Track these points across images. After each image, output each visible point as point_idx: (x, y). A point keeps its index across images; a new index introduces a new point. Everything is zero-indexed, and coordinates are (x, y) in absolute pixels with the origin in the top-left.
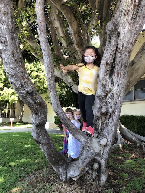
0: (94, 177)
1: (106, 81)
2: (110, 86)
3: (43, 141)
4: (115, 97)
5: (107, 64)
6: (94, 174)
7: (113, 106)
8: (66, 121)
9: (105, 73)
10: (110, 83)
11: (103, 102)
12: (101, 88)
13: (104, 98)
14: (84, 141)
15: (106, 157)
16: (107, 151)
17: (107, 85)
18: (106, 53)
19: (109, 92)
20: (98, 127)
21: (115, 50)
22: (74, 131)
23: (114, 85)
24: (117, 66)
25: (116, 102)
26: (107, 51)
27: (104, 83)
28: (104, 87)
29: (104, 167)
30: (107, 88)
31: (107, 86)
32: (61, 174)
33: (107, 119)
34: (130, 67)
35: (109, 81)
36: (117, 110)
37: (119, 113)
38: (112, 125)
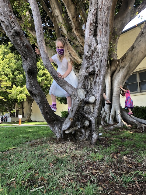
0: (86, 137)
1: (91, 41)
2: (95, 45)
3: (36, 91)
4: (100, 55)
5: (91, 24)
6: (87, 134)
7: (98, 65)
8: (55, 75)
9: (89, 33)
10: (94, 42)
11: (90, 62)
12: (87, 48)
13: (91, 58)
14: (71, 91)
15: (96, 116)
16: (97, 109)
18: (90, 14)
19: (94, 50)
20: (87, 87)
21: (96, 9)
22: (62, 82)
23: (98, 44)
24: (99, 26)
25: (101, 61)
26: (90, 12)
28: (90, 47)
29: (94, 124)
30: (92, 47)
31: (92, 45)
32: (56, 133)
33: (95, 79)
34: (130, 52)
35: (94, 40)
36: (103, 69)
37: (104, 71)
38: (99, 83)
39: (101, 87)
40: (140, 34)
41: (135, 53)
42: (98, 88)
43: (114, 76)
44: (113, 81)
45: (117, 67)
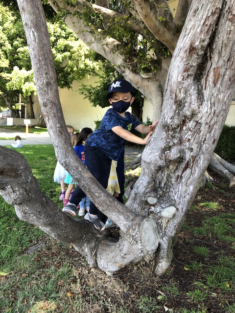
1: (186, 93)
2: (195, 106)
4: (204, 129)
5: (192, 49)
7: (195, 147)
9: (184, 71)
10: (194, 97)
11: (173, 137)
12: (171, 107)
13: (178, 130)
14: (124, 225)
15: (170, 234)
16: (175, 224)
17: (186, 102)
18: (193, 19)
19: (190, 117)
20: (160, 183)
21: (218, 11)
22: (104, 205)
23: (204, 103)
24: (215, 57)
25: (203, 140)
26: (195, 12)
27: (181, 96)
28: (180, 106)
30: (186, 108)
31: (186, 104)
32: (87, 255)
33: (180, 171)
35: (193, 91)
36: (204, 157)
37: (206, 162)
38: (189, 182)
39: (191, 188)
42: (184, 190)
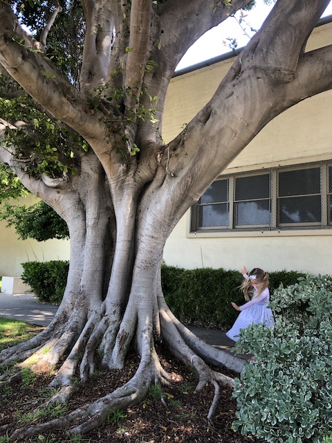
34: (198, 127)
40: (233, 74)
41: (212, 133)
43: (145, 198)
44: (141, 215)
45: (156, 171)
